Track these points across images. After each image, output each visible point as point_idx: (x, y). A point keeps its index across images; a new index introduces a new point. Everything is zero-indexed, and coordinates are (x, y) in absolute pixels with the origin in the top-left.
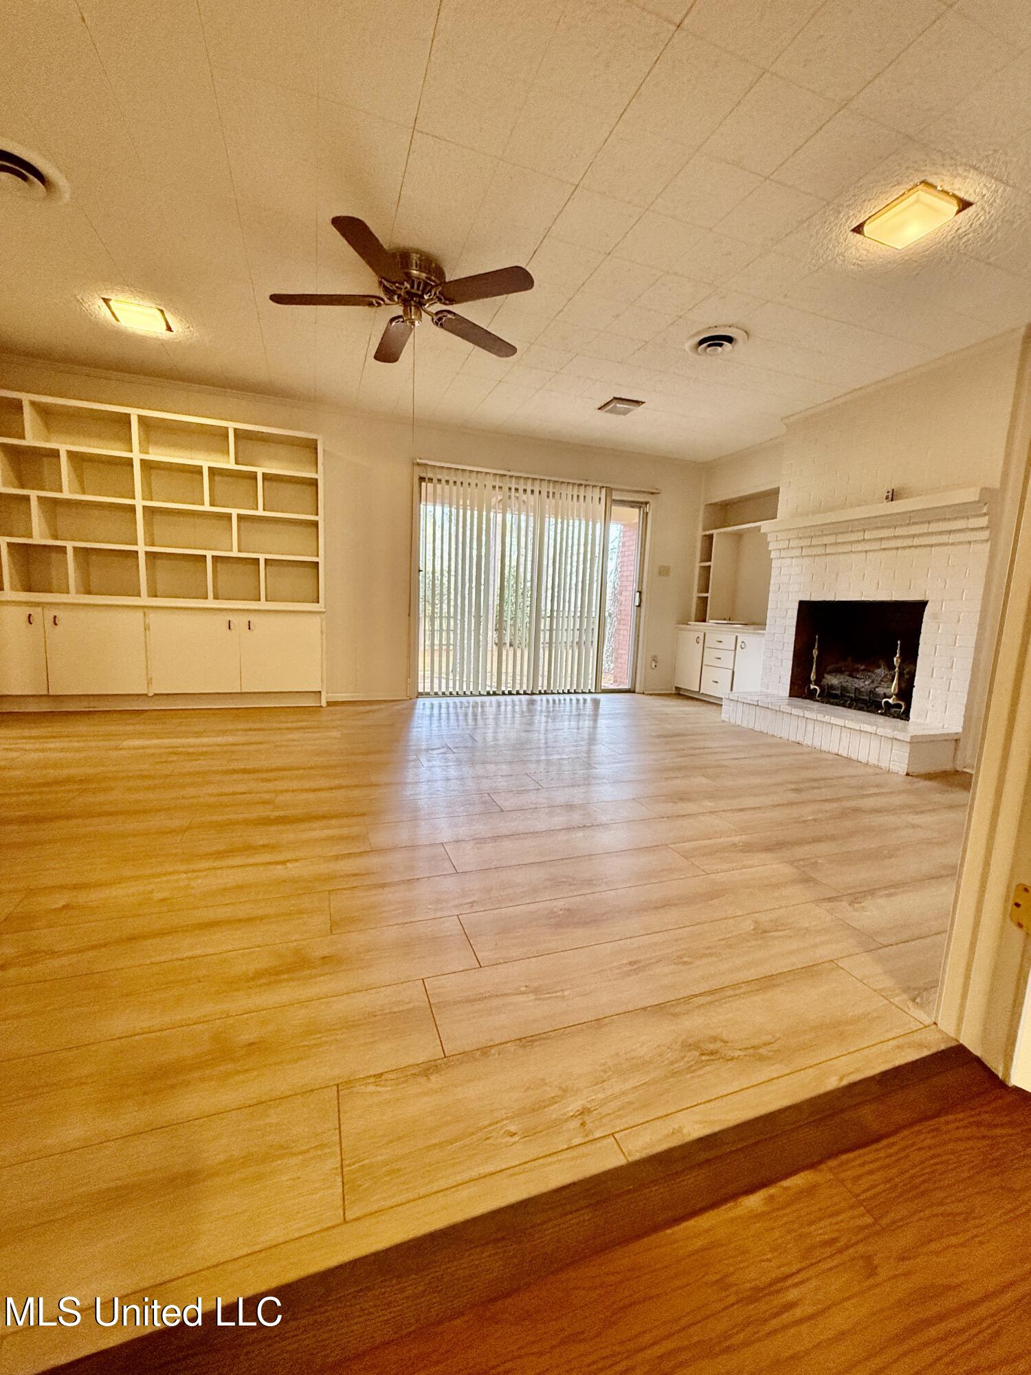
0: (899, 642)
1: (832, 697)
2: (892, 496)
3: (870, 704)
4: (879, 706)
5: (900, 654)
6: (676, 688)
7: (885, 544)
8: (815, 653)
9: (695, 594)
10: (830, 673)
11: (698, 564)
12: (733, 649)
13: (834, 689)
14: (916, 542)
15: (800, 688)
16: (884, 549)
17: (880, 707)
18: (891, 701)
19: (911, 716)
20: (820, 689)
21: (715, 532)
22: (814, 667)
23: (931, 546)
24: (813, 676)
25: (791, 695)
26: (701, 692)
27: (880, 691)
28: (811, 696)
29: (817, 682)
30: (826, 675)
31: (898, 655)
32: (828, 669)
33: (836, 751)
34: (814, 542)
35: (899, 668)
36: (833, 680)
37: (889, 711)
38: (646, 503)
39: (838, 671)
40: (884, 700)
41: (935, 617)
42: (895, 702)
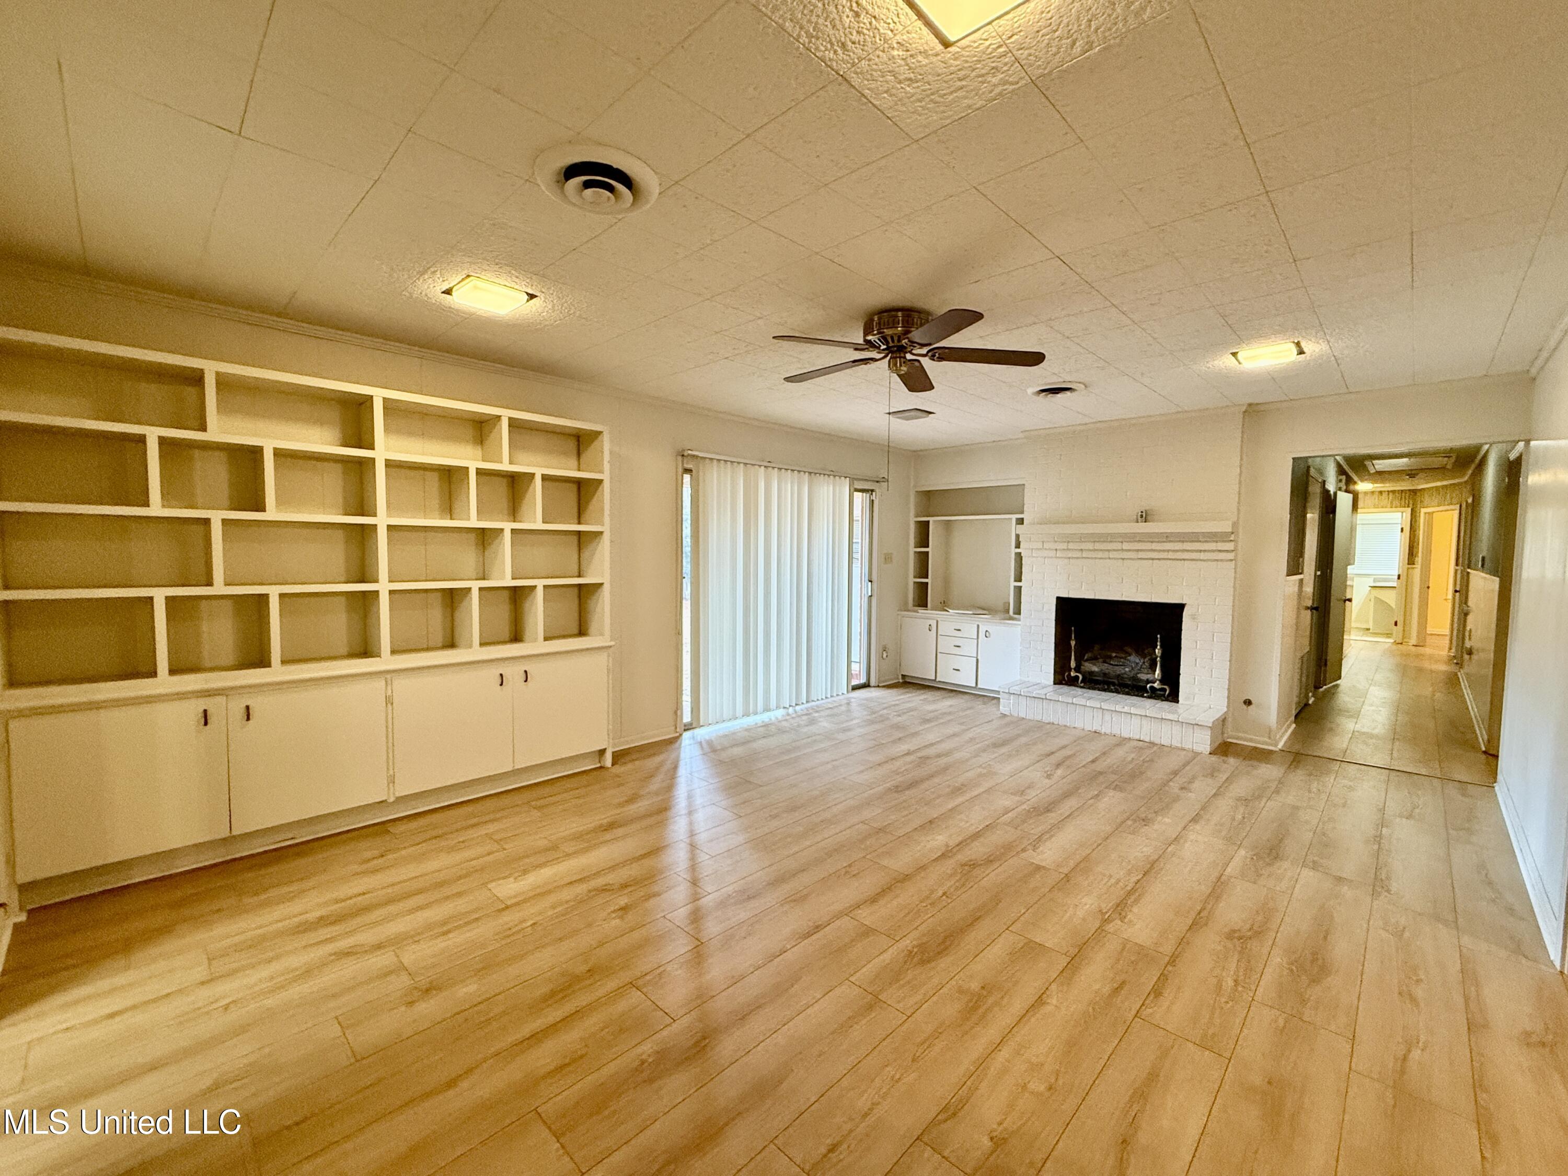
0: (1159, 636)
1: (1092, 682)
2: (1145, 517)
3: (1135, 688)
4: (1144, 689)
5: (1161, 646)
6: (903, 676)
7: (1141, 555)
8: (1073, 643)
9: (912, 580)
10: (1087, 660)
11: (912, 549)
12: (976, 637)
13: (1095, 676)
14: (1171, 555)
15: (1063, 677)
16: (1141, 559)
17: (1147, 692)
18: (1156, 685)
19: (1180, 699)
20: (1083, 676)
21: (931, 519)
22: (1073, 657)
23: (1184, 560)
24: (1073, 664)
25: (1055, 683)
26: (938, 680)
27: (1144, 677)
28: (1072, 682)
29: (1077, 669)
30: (1083, 663)
31: (1158, 647)
32: (1086, 658)
33: (1138, 737)
34: (1071, 546)
35: (1161, 657)
36: (1090, 667)
37: (1155, 695)
38: (872, 491)
39: (1093, 659)
40: (1148, 686)
41: (1194, 617)
42: (1160, 687)
